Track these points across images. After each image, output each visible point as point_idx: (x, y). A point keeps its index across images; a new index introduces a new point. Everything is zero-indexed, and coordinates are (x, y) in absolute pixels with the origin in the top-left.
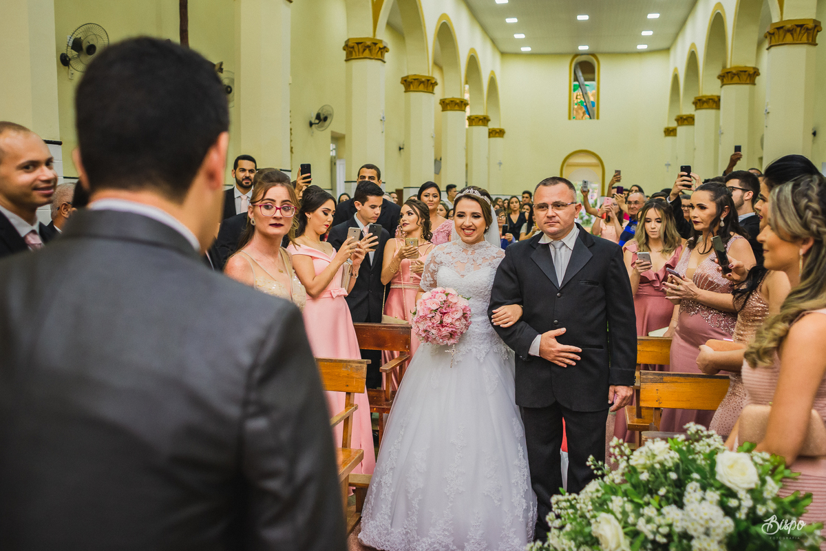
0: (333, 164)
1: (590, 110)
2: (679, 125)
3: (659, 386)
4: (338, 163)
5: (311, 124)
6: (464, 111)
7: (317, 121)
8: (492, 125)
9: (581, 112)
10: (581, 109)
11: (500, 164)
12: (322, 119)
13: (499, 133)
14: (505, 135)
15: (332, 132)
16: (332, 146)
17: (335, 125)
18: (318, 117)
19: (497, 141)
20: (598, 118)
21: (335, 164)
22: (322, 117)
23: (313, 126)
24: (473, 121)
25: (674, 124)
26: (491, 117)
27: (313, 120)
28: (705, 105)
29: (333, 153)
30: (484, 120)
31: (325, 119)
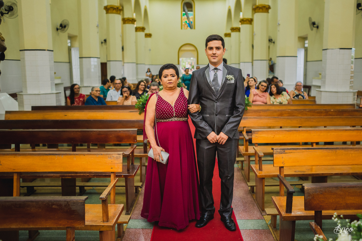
0: (69, 49)
1: (191, 26)
2: (232, 32)
3: (283, 155)
4: (72, 49)
5: (57, 29)
6: (134, 24)
7: (61, 28)
8: (146, 31)
9: (186, 26)
10: (186, 24)
11: (150, 50)
12: (63, 27)
13: (149, 35)
14: (153, 36)
15: (68, 34)
16: (69, 41)
17: (70, 30)
18: (61, 25)
19: (149, 39)
20: (194, 29)
21: (71, 50)
22: (63, 25)
23: (59, 31)
24: (137, 29)
25: (229, 31)
26: (146, 27)
27: (59, 27)
28: (245, 22)
29: (69, 45)
30: (143, 29)
31: (65, 27)
